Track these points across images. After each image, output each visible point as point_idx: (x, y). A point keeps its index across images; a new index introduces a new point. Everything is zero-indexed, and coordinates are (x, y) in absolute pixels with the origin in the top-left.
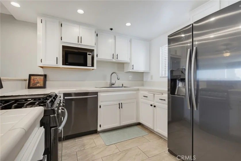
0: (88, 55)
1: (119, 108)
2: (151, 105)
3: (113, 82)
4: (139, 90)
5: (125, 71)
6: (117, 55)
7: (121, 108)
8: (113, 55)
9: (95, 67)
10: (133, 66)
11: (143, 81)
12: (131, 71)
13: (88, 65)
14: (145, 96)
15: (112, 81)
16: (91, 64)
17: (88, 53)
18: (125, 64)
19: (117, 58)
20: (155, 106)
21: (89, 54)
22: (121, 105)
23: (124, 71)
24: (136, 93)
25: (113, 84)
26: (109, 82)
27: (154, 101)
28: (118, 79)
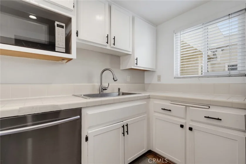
0: (57, 28)
1: (124, 133)
2: (182, 126)
3: (105, 85)
4: (150, 98)
5: (121, 69)
6: (114, 39)
7: (126, 133)
8: (107, 37)
9: (73, 55)
10: (137, 59)
11: (144, 83)
12: (133, 67)
13: (57, 49)
14: (164, 109)
15: (103, 84)
16: (64, 47)
17: (57, 23)
18: (121, 58)
19: (114, 44)
20: (191, 129)
21: (58, 26)
22: (125, 127)
23: (119, 68)
24: (146, 103)
25: (106, 89)
26: (97, 85)
27: (185, 119)
28: (114, 81)
